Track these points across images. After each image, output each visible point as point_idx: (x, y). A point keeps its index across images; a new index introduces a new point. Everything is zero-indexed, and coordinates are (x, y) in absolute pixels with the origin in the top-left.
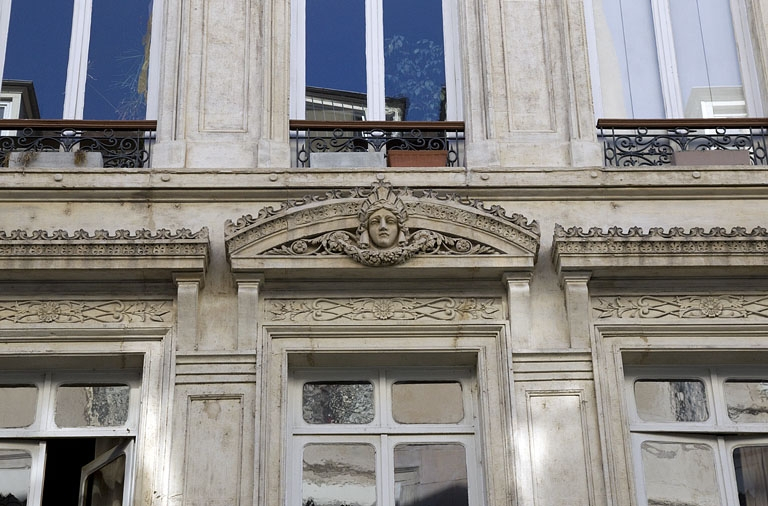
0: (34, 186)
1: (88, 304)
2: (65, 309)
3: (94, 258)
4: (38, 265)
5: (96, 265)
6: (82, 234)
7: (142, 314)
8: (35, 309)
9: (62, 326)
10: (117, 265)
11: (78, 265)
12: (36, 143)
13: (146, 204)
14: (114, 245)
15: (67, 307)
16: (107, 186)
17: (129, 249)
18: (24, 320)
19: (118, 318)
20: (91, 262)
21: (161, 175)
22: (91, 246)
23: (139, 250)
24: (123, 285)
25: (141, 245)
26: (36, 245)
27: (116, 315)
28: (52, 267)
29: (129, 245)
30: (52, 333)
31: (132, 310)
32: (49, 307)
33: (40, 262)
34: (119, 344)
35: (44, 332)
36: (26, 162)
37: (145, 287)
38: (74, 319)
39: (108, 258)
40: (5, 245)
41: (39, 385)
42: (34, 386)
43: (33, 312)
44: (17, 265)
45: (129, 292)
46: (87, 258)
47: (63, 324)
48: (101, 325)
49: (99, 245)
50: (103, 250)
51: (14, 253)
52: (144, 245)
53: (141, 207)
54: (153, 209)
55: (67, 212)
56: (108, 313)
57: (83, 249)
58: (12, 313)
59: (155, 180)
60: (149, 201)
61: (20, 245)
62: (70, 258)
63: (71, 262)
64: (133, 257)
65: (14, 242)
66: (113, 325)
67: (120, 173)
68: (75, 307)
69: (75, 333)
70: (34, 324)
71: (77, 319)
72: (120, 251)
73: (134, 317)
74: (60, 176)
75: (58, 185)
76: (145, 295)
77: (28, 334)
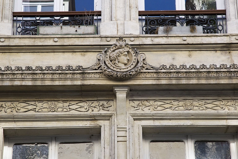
0: (174, 43)
1: (207, 101)
2: (195, 103)
3: (211, 78)
4: (184, 82)
5: (212, 82)
6: (204, 66)
7: (234, 106)
8: (181, 103)
9: (197, 112)
10: (223, 82)
11: (203, 82)
12: (167, 22)
13: (228, 51)
14: (220, 72)
15: (196, 103)
16: (209, 43)
17: (228, 74)
18: (177, 109)
19: (223, 108)
20: (209, 80)
21: (235, 37)
22: (209, 72)
23: (233, 74)
24: (223, 92)
25: (234, 72)
26: (182, 72)
27: (222, 106)
28: (191, 83)
29: (228, 72)
30: (192, 115)
31: (229, 104)
32: (188, 103)
33: (184, 80)
34: (225, 121)
35: (188, 115)
36: (167, 31)
37: (234, 93)
38: (201, 108)
39: (217, 78)
40: (167, 72)
41: (185, 141)
42: (182, 141)
43: (181, 105)
44: (174, 82)
45: (226, 95)
46: (207, 78)
47: (196, 111)
48: (216, 112)
49: (213, 72)
50: (215, 74)
51: (172, 76)
52: (235, 72)
53: (226, 53)
54: (232, 54)
55: (190, 56)
56: (217, 106)
57: (205, 74)
58: (171, 106)
59: (232, 39)
60: (229, 50)
61: (175, 72)
62: (199, 78)
63: (200, 80)
64: (230, 78)
65: (172, 71)
66: (222, 112)
67: (214, 36)
68: (200, 103)
69: (203, 115)
70: (181, 111)
71: (202, 109)
72: (223, 75)
73: (230, 107)
74: (185, 38)
75: (185, 42)
76: (234, 96)
77: (180, 116)
